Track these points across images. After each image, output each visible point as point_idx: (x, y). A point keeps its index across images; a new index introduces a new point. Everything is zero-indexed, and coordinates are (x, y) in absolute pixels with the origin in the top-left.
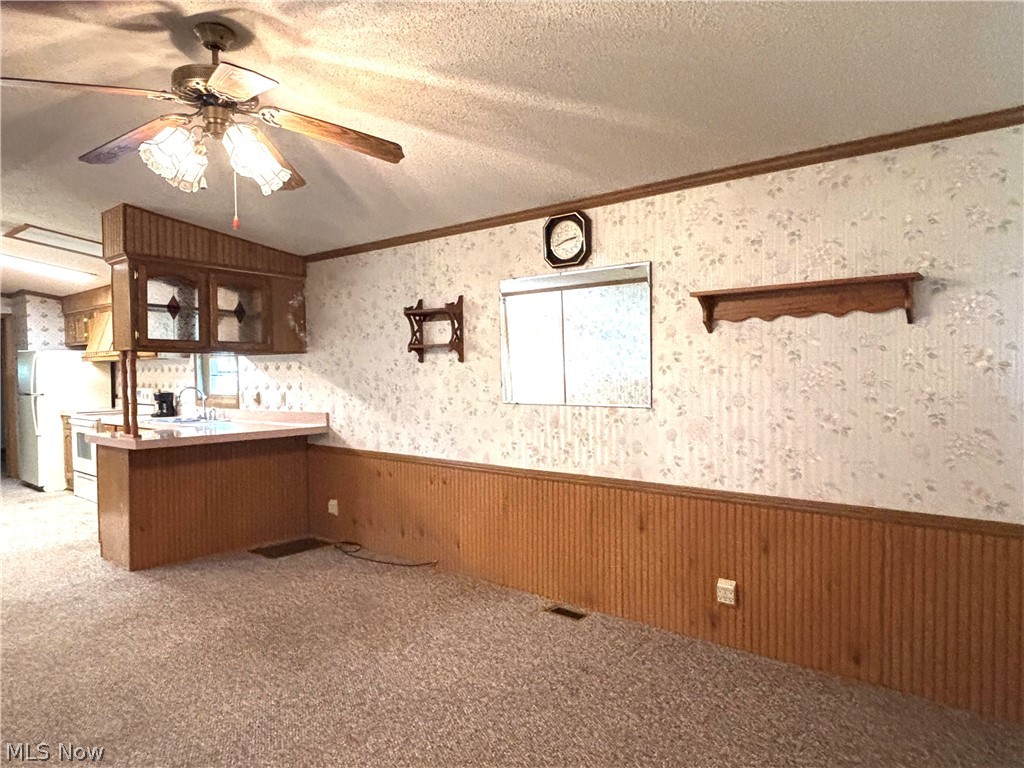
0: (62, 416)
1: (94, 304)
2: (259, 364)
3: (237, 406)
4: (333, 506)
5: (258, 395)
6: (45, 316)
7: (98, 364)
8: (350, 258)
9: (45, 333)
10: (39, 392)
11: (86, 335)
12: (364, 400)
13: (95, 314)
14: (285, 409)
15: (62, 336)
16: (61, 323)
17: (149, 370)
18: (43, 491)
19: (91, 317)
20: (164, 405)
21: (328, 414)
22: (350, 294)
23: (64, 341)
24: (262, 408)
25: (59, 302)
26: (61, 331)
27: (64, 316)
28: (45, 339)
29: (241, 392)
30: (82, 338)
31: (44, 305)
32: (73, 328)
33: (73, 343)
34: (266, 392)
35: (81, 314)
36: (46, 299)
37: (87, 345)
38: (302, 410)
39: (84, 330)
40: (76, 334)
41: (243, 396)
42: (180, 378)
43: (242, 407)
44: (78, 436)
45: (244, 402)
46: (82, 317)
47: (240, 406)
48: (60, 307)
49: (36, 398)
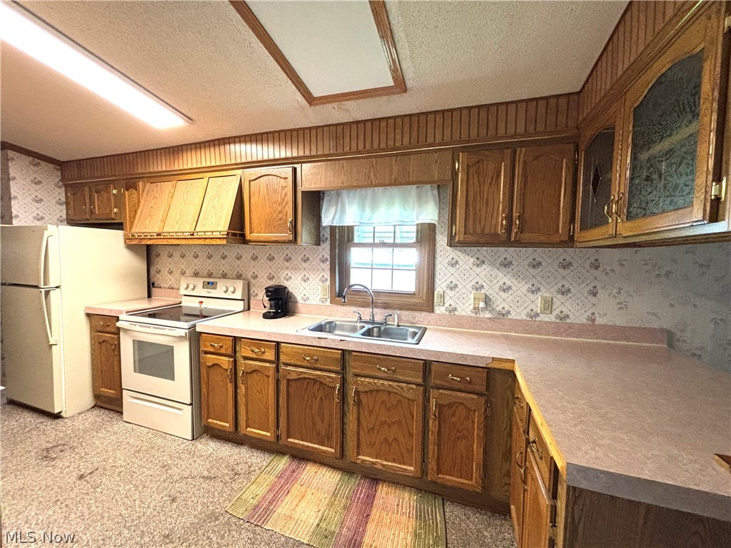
0: (88, 315)
1: (140, 170)
3: (430, 308)
6: (37, 183)
7: (132, 246)
9: (37, 205)
10: (52, 284)
11: (116, 210)
13: (141, 184)
14: (548, 318)
15: (62, 212)
16: (60, 194)
18: (61, 417)
19: (130, 186)
20: (280, 303)
21: (670, 332)
23: (65, 216)
25: (58, 167)
26: (60, 204)
27: (66, 186)
28: (38, 212)
29: (439, 290)
30: (110, 214)
31: (36, 169)
32: (87, 200)
33: (88, 220)
34: (504, 295)
35: (107, 184)
36: (39, 161)
37: (121, 224)
38: (593, 321)
39: (113, 205)
40: (94, 208)
41: (443, 296)
42: (295, 269)
43: (439, 310)
44: (136, 345)
45: (444, 303)
46: (108, 187)
47: (436, 308)
48: (59, 173)
49: (47, 293)
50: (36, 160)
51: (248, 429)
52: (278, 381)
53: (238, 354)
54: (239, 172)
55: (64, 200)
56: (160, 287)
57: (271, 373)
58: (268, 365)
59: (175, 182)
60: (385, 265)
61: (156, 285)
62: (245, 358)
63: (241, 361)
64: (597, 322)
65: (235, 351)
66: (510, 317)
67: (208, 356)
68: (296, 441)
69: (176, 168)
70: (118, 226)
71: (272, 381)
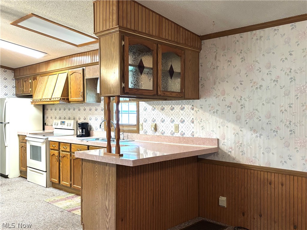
0: (19, 135)
1: (38, 71)
2: (157, 107)
3: (138, 131)
4: (223, 201)
5: (156, 125)
6: (6, 79)
7: (36, 106)
8: (244, 34)
9: (5, 89)
11: (30, 89)
12: (255, 131)
13: (38, 77)
14: (178, 135)
15: (14, 91)
16: (13, 83)
17: (69, 109)
18: (8, 178)
19: (35, 79)
20: (84, 130)
21: (218, 140)
22: (243, 59)
23: (15, 93)
24: (157, 134)
25: (13, 71)
26: (13, 88)
27: (16, 79)
28: (5, 92)
29: (141, 123)
30: (28, 91)
31: (5, 73)
32: (22, 86)
33: (22, 94)
34: (162, 124)
35: (28, 78)
36: (7, 70)
37: (32, 95)
38: (193, 136)
39: (29, 87)
40: (24, 89)
41: (142, 125)
42: (93, 114)
43: (141, 132)
44: (32, 147)
45: (143, 129)
46: (28, 79)
47: (140, 131)
48: (13, 74)
49: (5, 125)
50: (6, 69)
51: (63, 182)
52: (71, 160)
53: (60, 150)
54: (67, 71)
55: (15, 85)
56: (48, 125)
57: (69, 156)
58: (68, 153)
59: (48, 76)
60: (126, 111)
61: (46, 124)
62: (63, 151)
63: (61, 152)
64: (194, 136)
65: (59, 149)
66: (165, 135)
67: (52, 151)
68: (76, 186)
69: (48, 70)
70: (30, 96)
71: (69, 160)
